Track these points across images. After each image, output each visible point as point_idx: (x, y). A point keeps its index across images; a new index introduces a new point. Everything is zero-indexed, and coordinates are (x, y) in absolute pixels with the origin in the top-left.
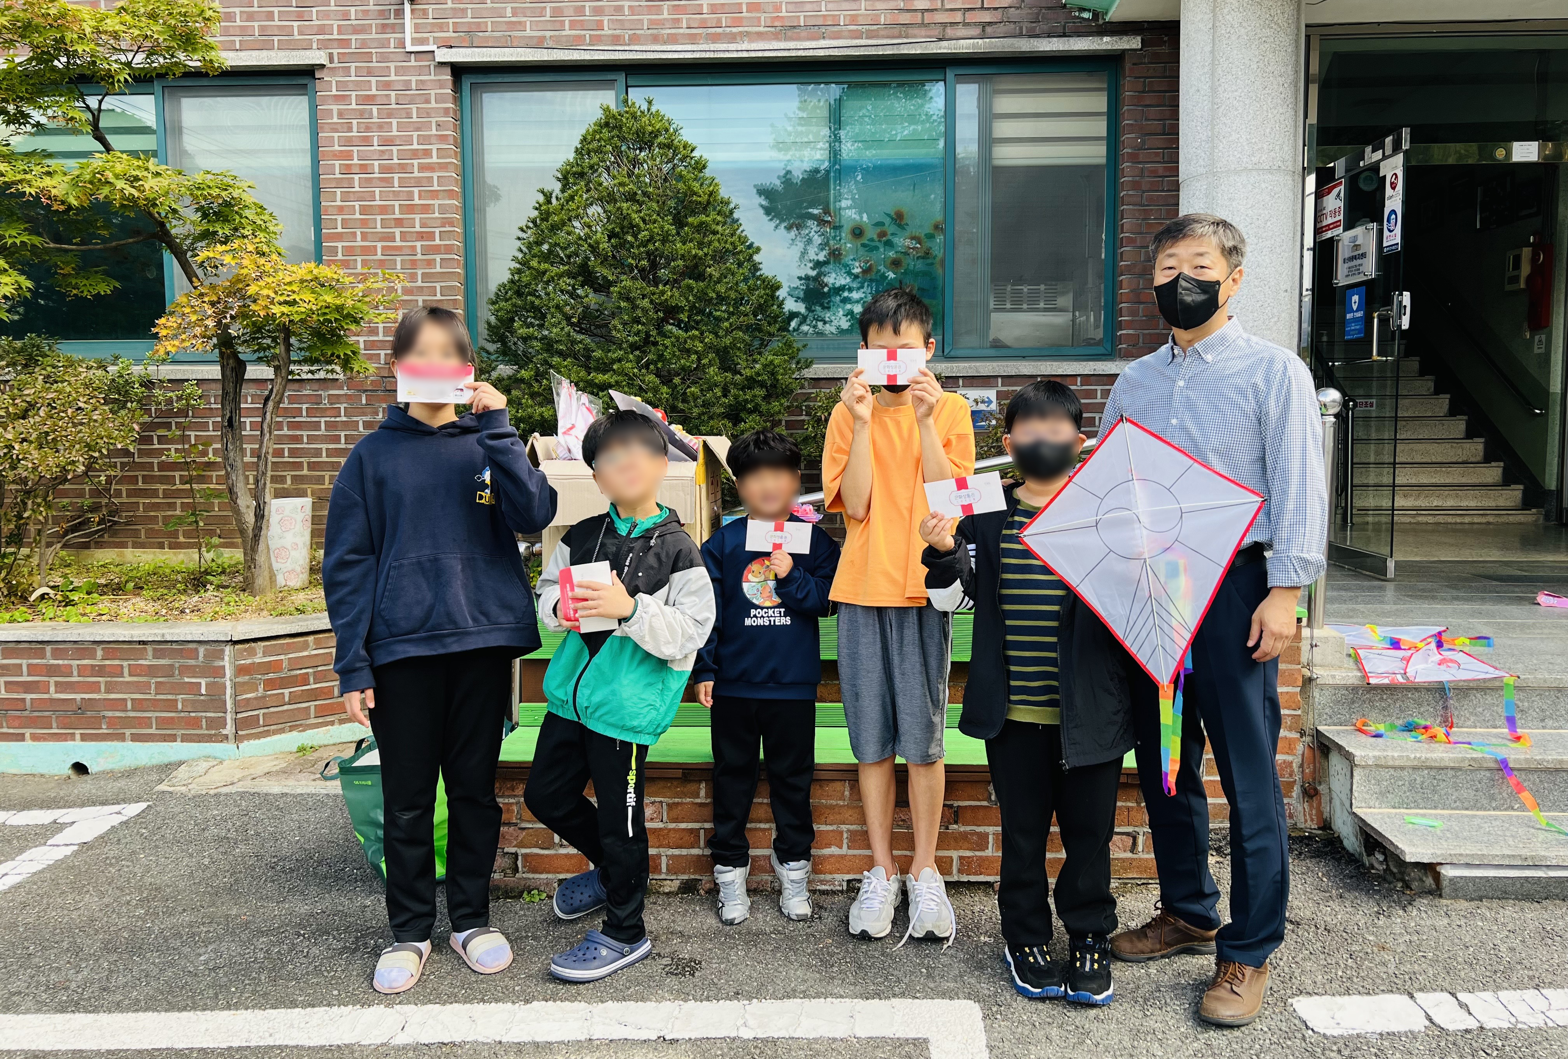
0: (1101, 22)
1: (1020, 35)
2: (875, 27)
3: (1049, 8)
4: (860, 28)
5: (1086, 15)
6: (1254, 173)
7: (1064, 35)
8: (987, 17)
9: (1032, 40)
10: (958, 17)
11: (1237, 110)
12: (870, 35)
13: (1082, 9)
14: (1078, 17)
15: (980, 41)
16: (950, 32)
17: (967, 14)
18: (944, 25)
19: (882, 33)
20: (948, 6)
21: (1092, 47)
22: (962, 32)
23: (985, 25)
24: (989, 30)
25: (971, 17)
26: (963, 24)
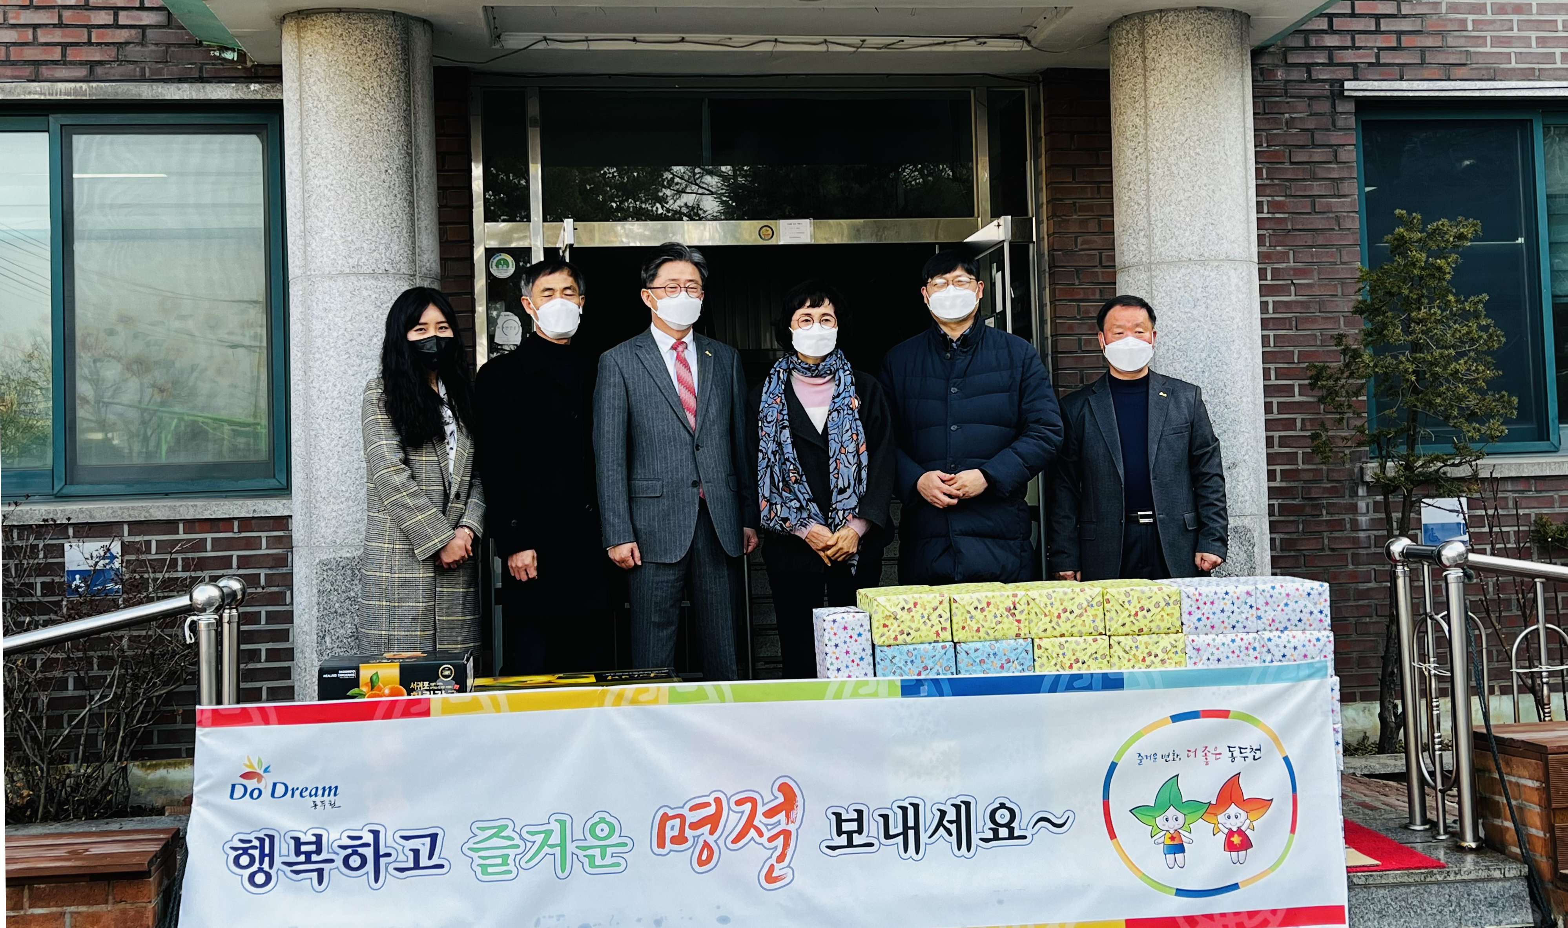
0: (249, 64)
1: (143, 79)
3: (181, 45)
5: (229, 55)
6: (353, 277)
7: (202, 80)
8: (96, 55)
9: (155, 85)
10: (56, 54)
11: (328, 200)
13: (223, 49)
14: (219, 58)
15: (84, 86)
16: (45, 71)
17: (70, 51)
18: (36, 63)
20: (42, 40)
21: (236, 96)
22: (63, 72)
23: (92, 65)
24: (99, 70)
25: (73, 54)
26: (64, 62)
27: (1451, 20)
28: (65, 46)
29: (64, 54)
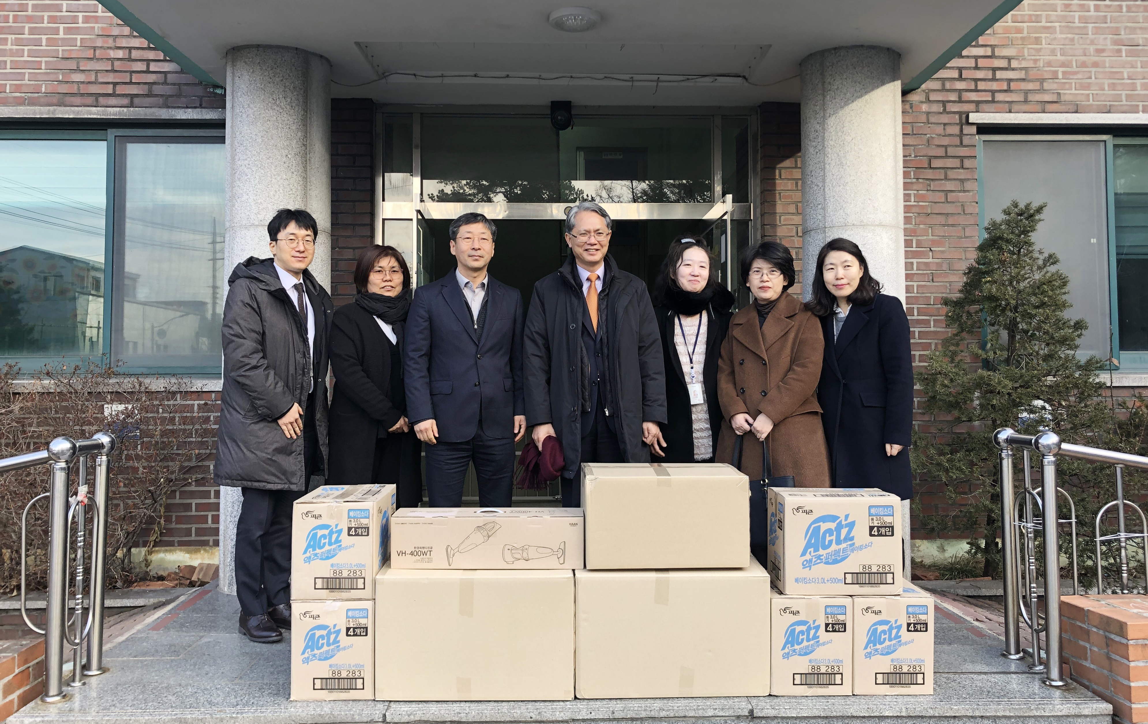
1: (164, 106)
2: (36, 95)
3: (189, 85)
4: (23, 95)
5: (219, 91)
7: (201, 107)
8: (134, 90)
9: (170, 110)
10: (109, 89)
12: (32, 102)
13: (216, 87)
14: (213, 93)
15: (125, 110)
16: (102, 100)
17: (118, 87)
18: (97, 95)
19: (42, 100)
20: (101, 80)
22: (113, 101)
23: (132, 96)
24: (136, 101)
25: (120, 90)
26: (113, 95)
27: (1046, 71)
28: (115, 84)
29: (114, 89)
